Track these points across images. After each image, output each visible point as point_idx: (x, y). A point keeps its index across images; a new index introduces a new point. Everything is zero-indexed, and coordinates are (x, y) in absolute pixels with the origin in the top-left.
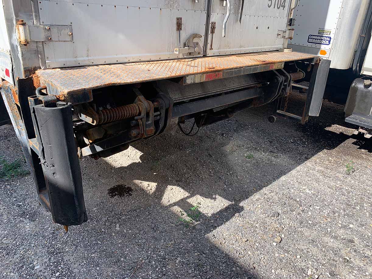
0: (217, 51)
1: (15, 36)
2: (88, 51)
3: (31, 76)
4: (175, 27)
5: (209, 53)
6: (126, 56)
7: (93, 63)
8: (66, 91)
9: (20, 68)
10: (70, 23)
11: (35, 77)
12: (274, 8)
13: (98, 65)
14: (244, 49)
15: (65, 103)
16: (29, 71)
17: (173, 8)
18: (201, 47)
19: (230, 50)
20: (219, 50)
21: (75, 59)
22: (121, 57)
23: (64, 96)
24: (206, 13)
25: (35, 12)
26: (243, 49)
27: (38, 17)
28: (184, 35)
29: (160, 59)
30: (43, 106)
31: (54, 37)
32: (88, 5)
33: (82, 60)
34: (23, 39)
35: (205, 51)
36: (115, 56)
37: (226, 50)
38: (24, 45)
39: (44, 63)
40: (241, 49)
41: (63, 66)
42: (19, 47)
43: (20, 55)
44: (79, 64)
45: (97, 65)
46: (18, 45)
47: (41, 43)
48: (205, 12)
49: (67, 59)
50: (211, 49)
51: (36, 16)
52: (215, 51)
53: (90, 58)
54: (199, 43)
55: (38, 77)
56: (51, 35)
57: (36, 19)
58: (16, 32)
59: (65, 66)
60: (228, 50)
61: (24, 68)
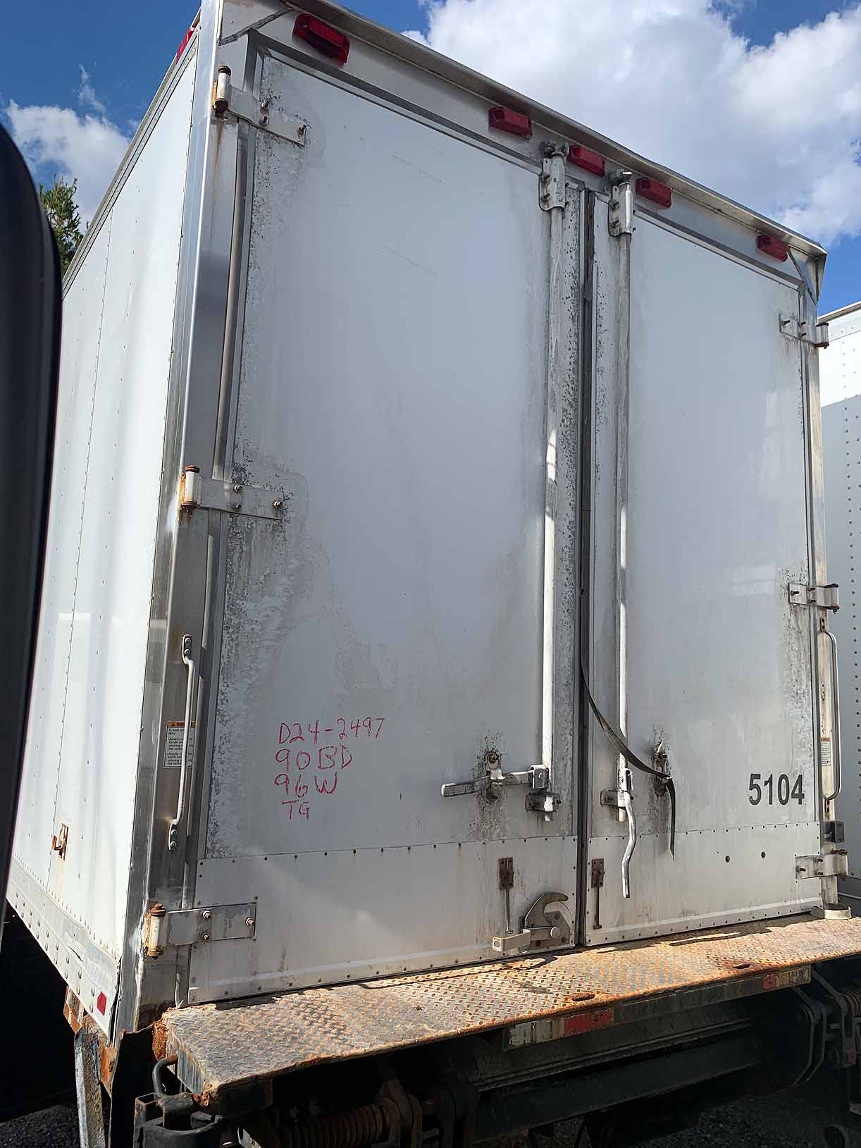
0: (614, 929)
1: (140, 935)
2: (283, 956)
3: (151, 1025)
4: (495, 881)
5: (592, 936)
6: (372, 962)
7: (291, 984)
8: (216, 1084)
9: (132, 1007)
10: (253, 898)
11: (158, 1029)
12: (771, 803)
13: (302, 989)
14: (697, 917)
15: (209, 1117)
16: (152, 1013)
17: (491, 840)
18: (570, 923)
19: (653, 924)
20: (621, 928)
21: (252, 979)
22: (358, 967)
23: (211, 1097)
24: (576, 842)
25: (189, 883)
26: (693, 917)
27: (191, 894)
28: (520, 898)
29: (457, 962)
30: (161, 1125)
31: (217, 933)
32: (296, 857)
33: (268, 978)
34: (152, 945)
35: (580, 933)
36: (345, 965)
37: (639, 926)
38: (153, 957)
39: (184, 993)
40: (688, 919)
41: (223, 997)
42: (141, 959)
43: (139, 978)
44: (259, 989)
45: (300, 991)
46: (140, 955)
47: (187, 948)
48: (573, 838)
49: (235, 980)
50: (597, 926)
51: (188, 891)
52: (610, 930)
53: (285, 973)
54: (562, 913)
55: (164, 1031)
56: (210, 929)
57: (187, 898)
58: (143, 929)
59: (227, 997)
60: (647, 925)
61: (141, 1008)
